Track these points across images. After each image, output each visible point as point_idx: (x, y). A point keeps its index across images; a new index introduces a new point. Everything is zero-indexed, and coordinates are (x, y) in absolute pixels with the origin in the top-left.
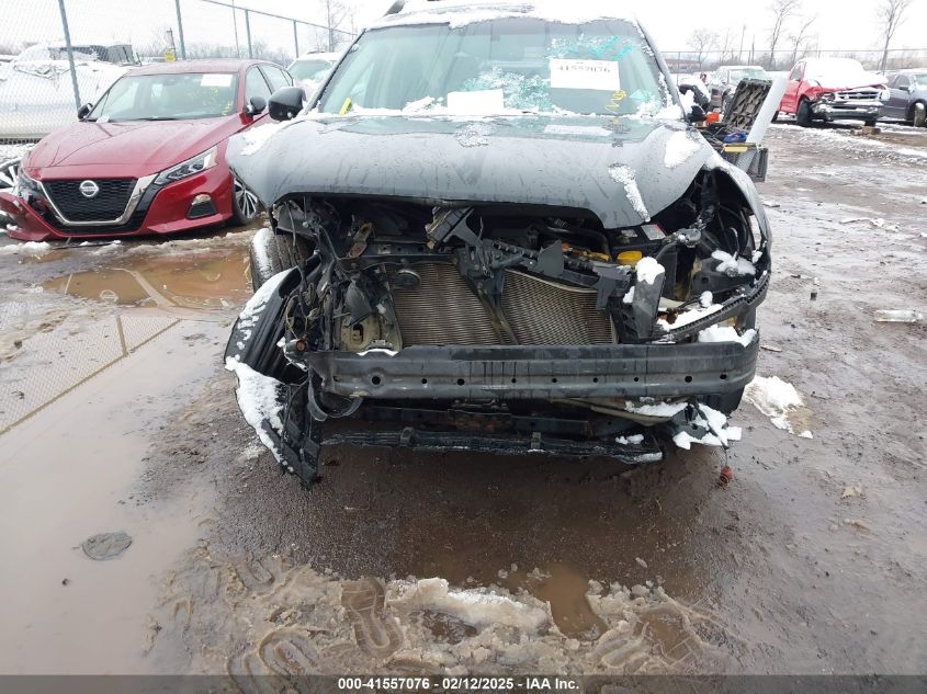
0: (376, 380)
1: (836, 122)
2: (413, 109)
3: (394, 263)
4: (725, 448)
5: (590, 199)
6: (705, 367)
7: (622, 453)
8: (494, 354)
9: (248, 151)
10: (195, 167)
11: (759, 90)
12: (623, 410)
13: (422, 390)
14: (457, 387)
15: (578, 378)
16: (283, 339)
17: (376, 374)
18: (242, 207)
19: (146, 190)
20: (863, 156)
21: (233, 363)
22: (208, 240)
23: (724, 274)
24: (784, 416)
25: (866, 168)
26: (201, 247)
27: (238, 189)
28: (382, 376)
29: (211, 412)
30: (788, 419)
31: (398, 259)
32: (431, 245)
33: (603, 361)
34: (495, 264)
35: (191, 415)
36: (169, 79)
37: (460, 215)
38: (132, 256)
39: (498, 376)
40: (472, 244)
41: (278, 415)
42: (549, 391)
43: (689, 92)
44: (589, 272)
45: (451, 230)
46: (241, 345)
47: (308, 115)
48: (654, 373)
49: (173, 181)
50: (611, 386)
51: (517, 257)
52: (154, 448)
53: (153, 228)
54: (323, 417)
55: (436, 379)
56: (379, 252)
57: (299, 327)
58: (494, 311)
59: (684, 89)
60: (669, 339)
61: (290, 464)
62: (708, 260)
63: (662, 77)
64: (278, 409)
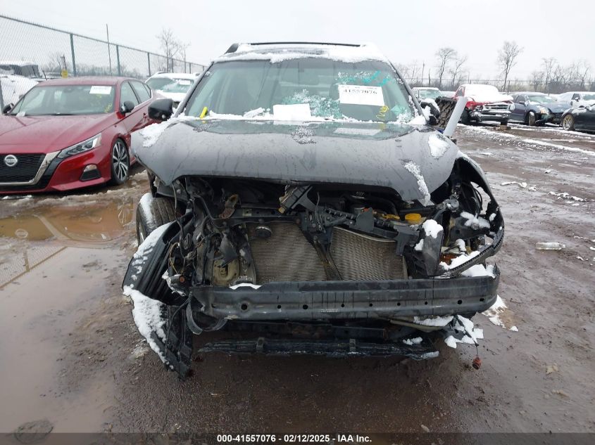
0: (244, 307)
1: (484, 122)
2: (252, 115)
3: (253, 222)
4: (477, 345)
5: (391, 181)
6: (471, 294)
7: (411, 352)
8: (329, 287)
9: (147, 144)
10: (86, 147)
11: (448, 104)
12: (412, 323)
13: (279, 313)
14: (303, 311)
15: (387, 303)
16: (166, 273)
17: (245, 302)
18: (117, 173)
19: (51, 162)
20: (504, 143)
21: (128, 290)
22: (94, 195)
23: (470, 228)
24: (497, 316)
25: (508, 151)
26: (90, 200)
27: (115, 161)
28: (248, 304)
29: (107, 321)
30: (500, 318)
31: (257, 219)
32: (282, 210)
33: (403, 291)
34: (327, 223)
35: (91, 324)
36: (68, 88)
37: (303, 191)
38: (41, 206)
39: (332, 302)
40: (311, 210)
41: (162, 327)
42: (367, 312)
43: (427, 107)
44: (391, 229)
45: (296, 201)
46: (134, 277)
47: (178, 117)
48: (437, 299)
49: (71, 156)
50: (409, 307)
51: (343, 219)
52: (66, 350)
53: (55, 187)
54: (199, 331)
55: (288, 305)
56: (244, 215)
57: (179, 264)
58: (325, 256)
59: (424, 105)
60: (447, 276)
61: (171, 363)
62: (458, 219)
63: (410, 97)
64: (161, 323)
